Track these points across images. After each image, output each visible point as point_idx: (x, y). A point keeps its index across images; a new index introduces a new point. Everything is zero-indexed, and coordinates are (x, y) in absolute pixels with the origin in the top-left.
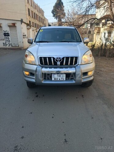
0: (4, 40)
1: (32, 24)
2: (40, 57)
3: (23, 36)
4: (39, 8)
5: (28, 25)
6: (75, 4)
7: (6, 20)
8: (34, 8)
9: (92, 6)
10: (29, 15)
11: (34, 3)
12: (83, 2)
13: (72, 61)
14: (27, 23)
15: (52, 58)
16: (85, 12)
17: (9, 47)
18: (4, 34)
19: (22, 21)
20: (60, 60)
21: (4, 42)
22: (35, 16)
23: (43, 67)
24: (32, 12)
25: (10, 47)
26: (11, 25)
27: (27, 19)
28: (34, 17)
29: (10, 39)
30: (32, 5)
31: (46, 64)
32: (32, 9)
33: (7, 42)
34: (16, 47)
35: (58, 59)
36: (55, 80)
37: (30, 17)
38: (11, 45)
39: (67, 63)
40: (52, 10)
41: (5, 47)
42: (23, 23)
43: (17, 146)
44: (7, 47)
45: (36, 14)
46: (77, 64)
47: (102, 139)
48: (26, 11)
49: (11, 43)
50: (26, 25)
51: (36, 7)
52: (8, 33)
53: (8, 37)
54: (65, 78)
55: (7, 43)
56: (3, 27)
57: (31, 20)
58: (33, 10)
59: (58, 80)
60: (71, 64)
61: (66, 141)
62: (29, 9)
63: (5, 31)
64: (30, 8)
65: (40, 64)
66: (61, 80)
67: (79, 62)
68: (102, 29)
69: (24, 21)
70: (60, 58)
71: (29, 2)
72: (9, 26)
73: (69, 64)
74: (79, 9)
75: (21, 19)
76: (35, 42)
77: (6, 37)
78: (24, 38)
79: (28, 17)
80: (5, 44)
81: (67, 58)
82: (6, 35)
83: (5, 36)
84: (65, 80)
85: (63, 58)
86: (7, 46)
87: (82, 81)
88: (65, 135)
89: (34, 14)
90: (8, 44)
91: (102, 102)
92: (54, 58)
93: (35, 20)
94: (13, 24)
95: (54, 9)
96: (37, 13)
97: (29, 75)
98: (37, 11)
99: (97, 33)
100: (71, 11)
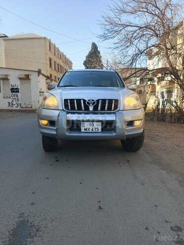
0: (10, 98)
1: (53, 78)
2: (65, 100)
3: (40, 92)
4: (66, 58)
5: (47, 78)
6: (116, 52)
7: (16, 71)
8: (58, 57)
9: (141, 53)
10: (51, 66)
11: (58, 50)
12: (128, 49)
13: (110, 105)
14: (46, 75)
15: (82, 101)
16: (131, 61)
17: (17, 109)
18: (11, 89)
19: (39, 72)
20: (94, 103)
21: (10, 100)
22: (59, 68)
23: (68, 113)
24: (55, 62)
25: (19, 108)
26: (23, 76)
27: (47, 71)
28: (57, 70)
29: (19, 97)
30: (55, 53)
31: (73, 108)
32: (54, 59)
33: (14, 100)
34: (27, 109)
35: (90, 102)
36: (86, 131)
37: (52, 69)
38: (19, 106)
39: (103, 108)
40: (85, 61)
41: (10, 108)
42: (41, 75)
43: (23, 213)
44: (14, 108)
45: (61, 66)
46: (118, 109)
47: (156, 206)
48: (46, 61)
49: (20, 102)
50: (45, 78)
51: (61, 56)
52: (17, 89)
53: (17, 94)
54: (100, 128)
55: (14, 103)
56: (10, 80)
57: (52, 73)
58: (56, 60)
59: (91, 131)
60: (110, 108)
61: (100, 208)
62: (50, 59)
63: (13, 85)
64: (52, 57)
65: (64, 109)
66: (94, 131)
67: (121, 107)
68: (158, 88)
69: (42, 72)
70: (93, 101)
71: (52, 50)
72: (21, 79)
73: (106, 109)
74: (123, 57)
75: (39, 69)
76: (58, 86)
77: (13, 94)
78: (40, 95)
79: (49, 69)
80: (11, 104)
81: (104, 101)
82: (15, 90)
83: (12, 92)
84: (100, 131)
85: (98, 101)
86: (14, 106)
87: (126, 134)
88: (99, 202)
89: (57, 66)
90: (16, 104)
91: (157, 167)
92: (84, 101)
93: (58, 74)
94: (25, 75)
95: (86, 60)
96: (62, 64)
97: (47, 125)
98: (63, 62)
99: (151, 92)
100: (110, 61)
